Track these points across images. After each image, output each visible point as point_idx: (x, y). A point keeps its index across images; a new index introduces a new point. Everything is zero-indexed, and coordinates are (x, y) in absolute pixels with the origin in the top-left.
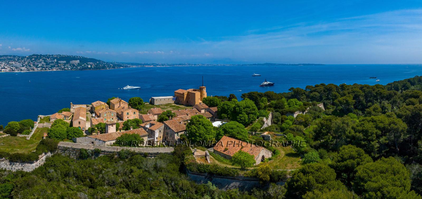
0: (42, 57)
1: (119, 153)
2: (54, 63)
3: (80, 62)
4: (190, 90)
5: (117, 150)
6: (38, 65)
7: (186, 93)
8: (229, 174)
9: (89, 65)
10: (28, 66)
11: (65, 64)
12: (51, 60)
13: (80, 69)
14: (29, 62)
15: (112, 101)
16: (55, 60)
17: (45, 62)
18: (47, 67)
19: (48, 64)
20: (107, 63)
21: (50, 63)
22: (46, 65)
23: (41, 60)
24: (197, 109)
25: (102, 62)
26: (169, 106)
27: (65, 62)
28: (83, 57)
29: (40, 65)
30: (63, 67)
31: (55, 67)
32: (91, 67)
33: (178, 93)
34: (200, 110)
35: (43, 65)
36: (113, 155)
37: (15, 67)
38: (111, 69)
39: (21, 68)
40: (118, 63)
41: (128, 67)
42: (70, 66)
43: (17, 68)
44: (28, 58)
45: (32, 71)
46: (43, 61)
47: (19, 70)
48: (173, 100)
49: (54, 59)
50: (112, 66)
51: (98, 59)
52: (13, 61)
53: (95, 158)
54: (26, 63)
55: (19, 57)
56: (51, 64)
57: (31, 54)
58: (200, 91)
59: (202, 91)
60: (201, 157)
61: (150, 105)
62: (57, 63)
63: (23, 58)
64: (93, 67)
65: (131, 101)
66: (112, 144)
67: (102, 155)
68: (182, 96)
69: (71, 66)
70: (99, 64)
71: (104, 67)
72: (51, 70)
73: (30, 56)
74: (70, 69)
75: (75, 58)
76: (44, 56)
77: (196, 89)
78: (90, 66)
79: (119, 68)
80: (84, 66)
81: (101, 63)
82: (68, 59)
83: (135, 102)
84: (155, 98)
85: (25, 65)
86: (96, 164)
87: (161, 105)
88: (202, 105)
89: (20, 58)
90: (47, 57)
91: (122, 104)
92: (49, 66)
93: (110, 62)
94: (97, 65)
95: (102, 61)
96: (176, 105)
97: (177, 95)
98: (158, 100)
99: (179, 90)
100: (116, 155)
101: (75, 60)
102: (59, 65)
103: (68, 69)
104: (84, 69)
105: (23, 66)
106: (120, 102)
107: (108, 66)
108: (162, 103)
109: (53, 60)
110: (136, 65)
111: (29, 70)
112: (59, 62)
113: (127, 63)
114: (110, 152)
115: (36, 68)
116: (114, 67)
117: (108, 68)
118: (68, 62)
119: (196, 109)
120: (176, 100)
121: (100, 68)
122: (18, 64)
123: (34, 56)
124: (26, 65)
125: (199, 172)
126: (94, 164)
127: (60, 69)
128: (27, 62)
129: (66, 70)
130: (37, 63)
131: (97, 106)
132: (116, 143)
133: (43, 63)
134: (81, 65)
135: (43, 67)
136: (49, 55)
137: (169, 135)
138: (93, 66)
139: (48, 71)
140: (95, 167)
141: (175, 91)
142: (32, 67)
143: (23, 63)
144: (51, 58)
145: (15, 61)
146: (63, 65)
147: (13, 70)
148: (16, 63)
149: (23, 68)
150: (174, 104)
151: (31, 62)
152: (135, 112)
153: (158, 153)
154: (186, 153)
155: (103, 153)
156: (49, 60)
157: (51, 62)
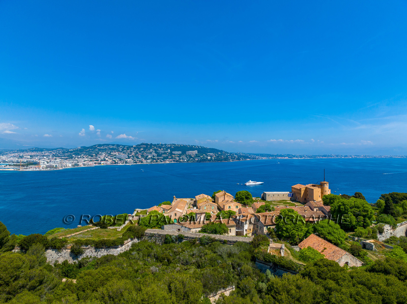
0: (153, 146)
1: (200, 239)
2: (167, 154)
3: (198, 153)
4: (309, 186)
5: (199, 236)
6: (147, 156)
7: (304, 189)
8: (291, 268)
9: (208, 156)
10: (135, 157)
11: (180, 155)
12: (164, 150)
13: (198, 161)
14: (137, 153)
15: (217, 195)
16: (168, 151)
17: (156, 153)
18: (158, 159)
19: (160, 156)
20: (231, 153)
21: (162, 154)
22: (158, 156)
23: (151, 150)
24: (310, 207)
25: (225, 153)
26: (282, 203)
27: (180, 152)
28: (202, 147)
29: (150, 156)
30: (178, 159)
31: (168, 158)
32: (211, 159)
33: (295, 188)
34: (312, 208)
36: (195, 240)
37: (119, 159)
38: (236, 161)
39: (126, 160)
40: (245, 153)
41: (256, 158)
42: (186, 157)
43: (120, 160)
44: (135, 148)
45: (140, 163)
46: (154, 152)
47: (124, 162)
48: (289, 196)
49: (167, 149)
50: (237, 158)
51: (220, 150)
52: (116, 151)
53: (178, 243)
54: (133, 154)
55: (124, 146)
56: (163, 156)
57: (140, 143)
58: (320, 187)
59: (323, 188)
60: (276, 249)
61: (262, 200)
62: (171, 153)
63: (129, 147)
64: (213, 159)
65: (237, 195)
66: (198, 231)
67: (185, 241)
68: (299, 192)
69: (188, 158)
70: (221, 155)
71: (226, 159)
72: (163, 163)
73: (138, 145)
74: (185, 160)
75: (192, 148)
76: (155, 145)
77: (315, 185)
78: (210, 157)
79: (245, 160)
80: (203, 157)
81: (223, 154)
82: (184, 149)
83: (241, 196)
84: (266, 193)
85: (131, 157)
86: (176, 247)
87: (274, 201)
88: (317, 203)
89: (125, 148)
90: (159, 147)
91: (227, 198)
92: (161, 157)
93: (234, 153)
94: (218, 157)
95: (224, 151)
96: (292, 202)
97: (294, 190)
98: (271, 195)
99: (297, 185)
100: (198, 241)
101: (192, 151)
102: (173, 156)
103: (184, 161)
104: (202, 161)
105: (129, 158)
106: (224, 195)
107: (232, 157)
108: (276, 199)
109: (166, 151)
110: (266, 156)
111: (136, 162)
112: (173, 152)
113: (255, 154)
114: (192, 237)
115: (145, 160)
116: (238, 159)
117: (232, 160)
118: (184, 153)
119: (308, 207)
120: (292, 196)
121: (221, 160)
122: (122, 155)
123: (143, 145)
124: (133, 156)
125: (264, 260)
126: (174, 247)
127: (174, 161)
128: (135, 152)
129: (181, 162)
130: (146, 153)
131: (199, 199)
132: (202, 231)
133: (154, 154)
134: (199, 157)
135: (154, 159)
136: (162, 145)
137: (259, 228)
138: (214, 157)
139: (160, 163)
140: (175, 250)
141: (293, 186)
142: (140, 158)
143: (129, 154)
144: (164, 148)
145: (118, 151)
146: (178, 156)
148: (120, 154)
149: (128, 160)
150: (290, 201)
151: (139, 152)
152: (237, 206)
153: (237, 241)
154: (262, 244)
155: (186, 239)
156: (161, 151)
157: (163, 152)
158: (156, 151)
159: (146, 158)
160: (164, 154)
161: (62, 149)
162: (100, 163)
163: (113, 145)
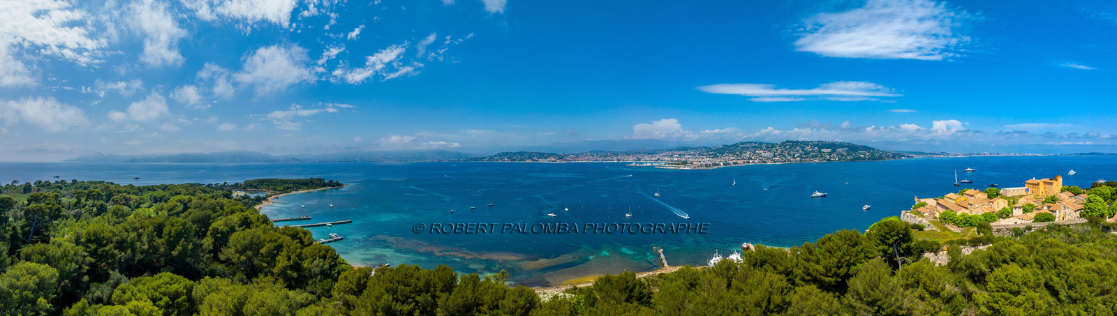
0: (799, 144)
2: (816, 152)
3: (849, 150)
9: (861, 155)
10: (782, 156)
11: (830, 154)
13: (850, 160)
14: (783, 151)
17: (803, 150)
18: (806, 158)
19: (809, 154)
20: (884, 151)
22: (805, 154)
23: (798, 148)
27: (830, 150)
28: (852, 144)
29: (797, 155)
31: (817, 157)
32: (865, 158)
35: (801, 154)
37: (765, 158)
38: (891, 160)
39: (773, 159)
40: (897, 151)
41: (910, 157)
42: (837, 155)
43: (768, 158)
44: (780, 146)
45: (787, 162)
47: (771, 161)
49: (815, 147)
51: (873, 147)
52: (761, 149)
54: (779, 152)
55: (767, 144)
56: (812, 153)
57: (784, 141)
62: (820, 151)
63: (773, 145)
64: (867, 158)
69: (839, 156)
70: (874, 152)
71: (881, 158)
72: (812, 162)
73: (783, 143)
74: (837, 159)
75: (842, 145)
76: (801, 142)
78: (863, 156)
79: (900, 158)
80: (855, 156)
81: (877, 152)
82: (833, 146)
85: (777, 155)
89: (770, 146)
90: (805, 144)
93: (887, 151)
94: (872, 155)
95: (877, 149)
101: (842, 148)
102: (823, 154)
104: (856, 160)
105: (775, 156)
107: (886, 155)
110: (920, 154)
111: (783, 161)
112: (823, 150)
113: (908, 152)
115: (792, 159)
116: (893, 157)
117: (887, 159)
118: (834, 151)
121: (876, 159)
122: (767, 154)
123: (789, 142)
124: (779, 155)
127: (824, 160)
128: (781, 150)
129: (832, 161)
130: (793, 151)
133: (801, 152)
134: (850, 155)
135: (802, 158)
136: (807, 142)
138: (867, 156)
139: (809, 162)
142: (787, 157)
143: (775, 153)
144: (811, 145)
145: (763, 150)
146: (827, 155)
147: (764, 162)
148: (765, 153)
149: (775, 159)
151: (785, 150)
156: (808, 149)
158: (803, 148)
159: (793, 157)
160: (812, 152)
161: (705, 148)
162: (749, 162)
163: (756, 143)
